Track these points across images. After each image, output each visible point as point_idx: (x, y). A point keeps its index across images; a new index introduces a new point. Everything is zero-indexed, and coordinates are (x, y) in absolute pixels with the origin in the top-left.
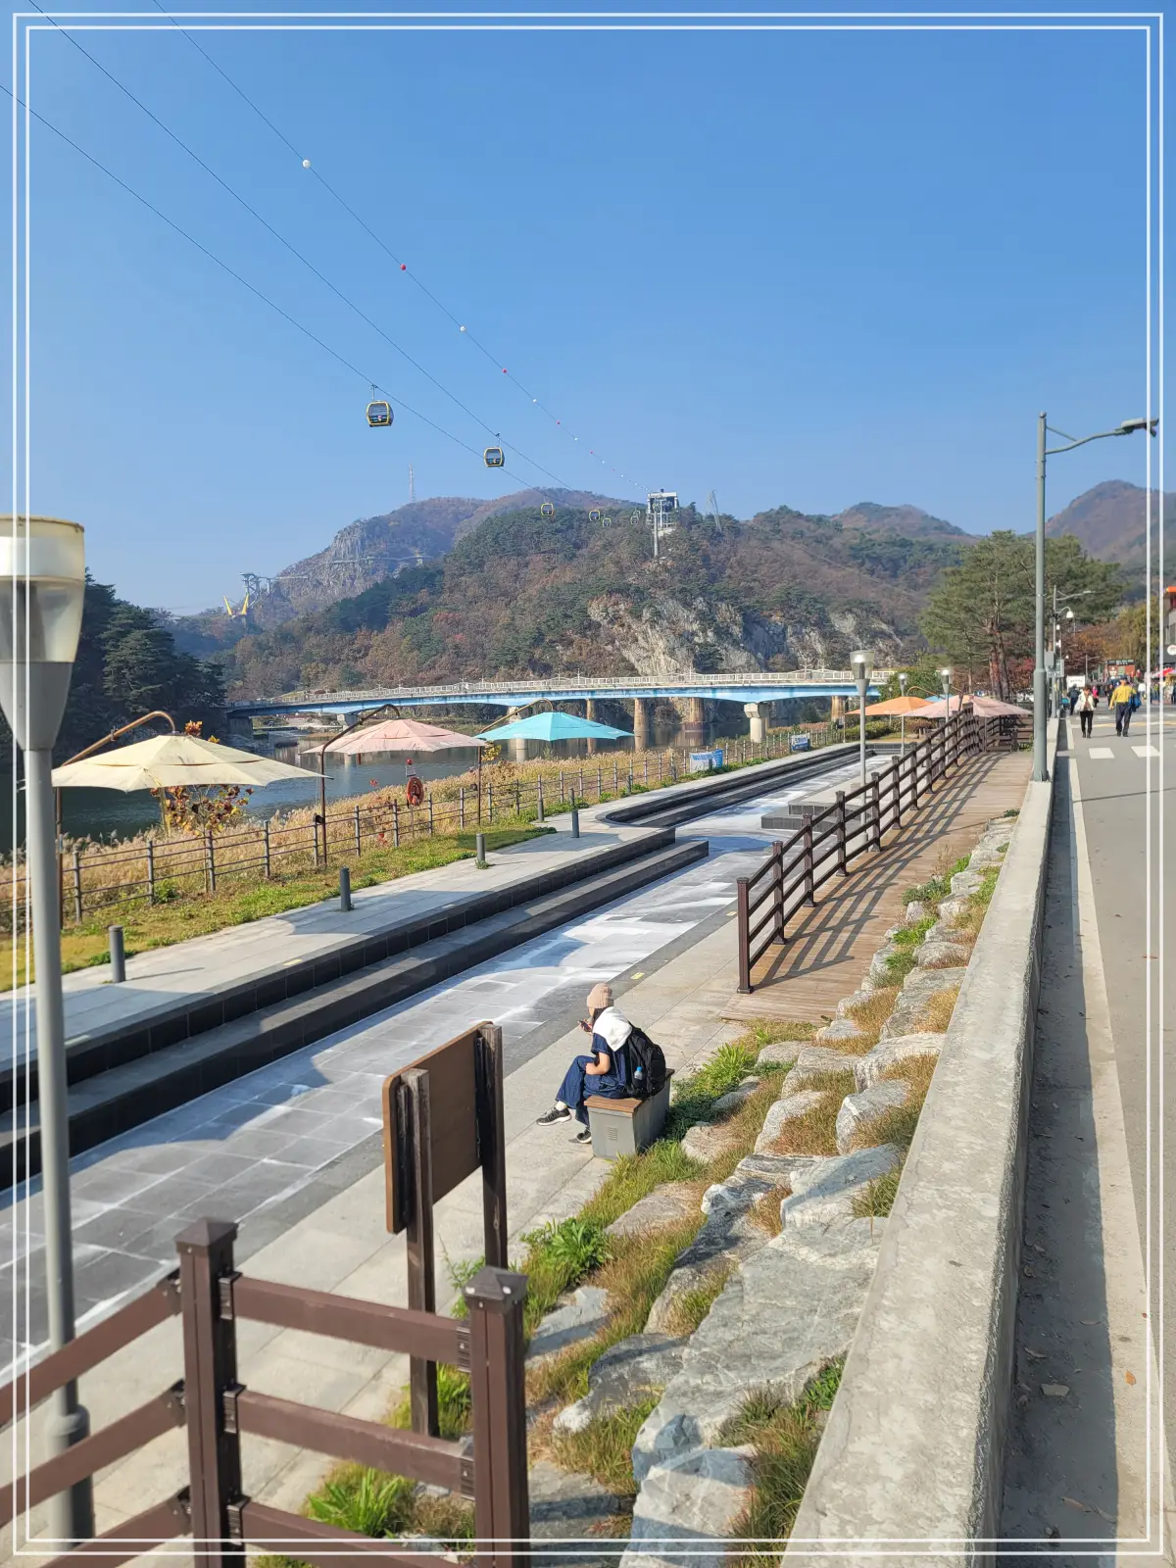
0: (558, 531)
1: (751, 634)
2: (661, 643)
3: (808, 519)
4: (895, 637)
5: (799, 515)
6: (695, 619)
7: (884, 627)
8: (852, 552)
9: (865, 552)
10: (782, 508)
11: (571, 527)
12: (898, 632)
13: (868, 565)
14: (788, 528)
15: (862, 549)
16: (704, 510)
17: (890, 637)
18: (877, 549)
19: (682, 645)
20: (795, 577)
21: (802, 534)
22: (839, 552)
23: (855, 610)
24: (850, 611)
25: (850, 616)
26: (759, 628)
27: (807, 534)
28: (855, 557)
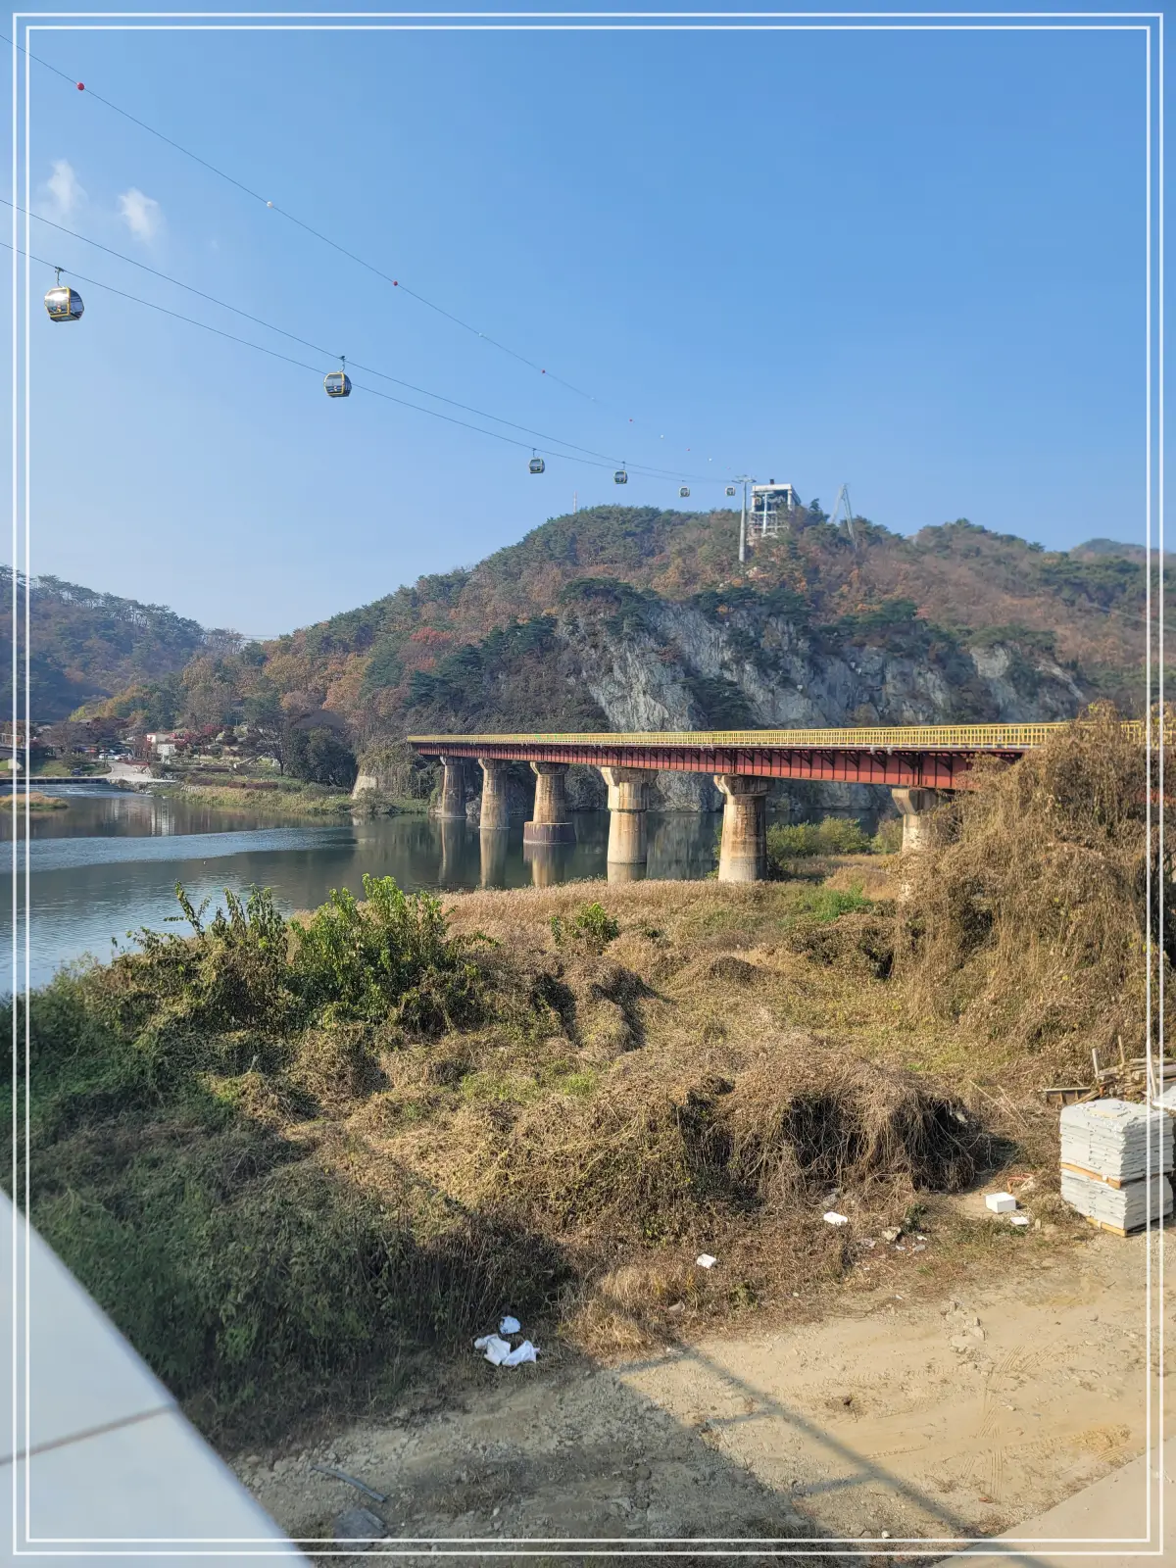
0: (629, 534)
1: (822, 671)
2: (643, 678)
3: (995, 537)
4: (1073, 687)
5: (983, 531)
6: (728, 643)
7: (1057, 671)
8: (1045, 576)
9: (1063, 576)
10: (959, 522)
11: (650, 530)
12: (1079, 680)
13: (1066, 593)
14: (959, 543)
15: (1060, 572)
16: (836, 513)
17: (1065, 686)
18: (1083, 574)
19: (674, 680)
20: (945, 601)
21: (978, 552)
22: (1027, 575)
23: (1010, 643)
24: (1002, 644)
25: (1001, 652)
26: (839, 664)
27: (985, 551)
28: (1047, 582)
